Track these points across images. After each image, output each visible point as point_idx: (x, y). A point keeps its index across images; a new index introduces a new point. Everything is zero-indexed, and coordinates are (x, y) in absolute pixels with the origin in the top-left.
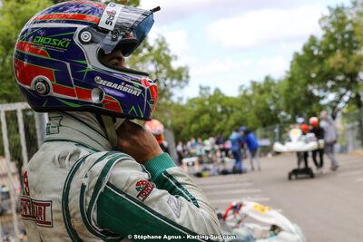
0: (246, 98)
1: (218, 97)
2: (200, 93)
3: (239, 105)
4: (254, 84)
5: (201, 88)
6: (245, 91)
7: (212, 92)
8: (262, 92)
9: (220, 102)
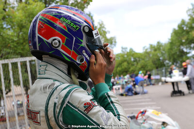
0: (147, 53)
1: (132, 53)
2: (122, 51)
3: (143, 57)
4: (151, 46)
5: (122, 48)
6: (147, 50)
7: (128, 50)
8: (155, 50)
9: (133, 55)
